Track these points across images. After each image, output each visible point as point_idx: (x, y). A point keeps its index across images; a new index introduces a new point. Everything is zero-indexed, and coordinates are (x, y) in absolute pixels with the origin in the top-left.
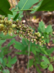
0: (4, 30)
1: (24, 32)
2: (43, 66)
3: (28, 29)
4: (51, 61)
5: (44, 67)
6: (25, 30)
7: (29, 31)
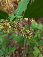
0: (4, 30)
1: (18, 30)
2: (35, 54)
3: (21, 28)
4: (41, 51)
5: (35, 56)
6: (19, 29)
7: (21, 29)
